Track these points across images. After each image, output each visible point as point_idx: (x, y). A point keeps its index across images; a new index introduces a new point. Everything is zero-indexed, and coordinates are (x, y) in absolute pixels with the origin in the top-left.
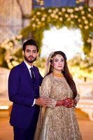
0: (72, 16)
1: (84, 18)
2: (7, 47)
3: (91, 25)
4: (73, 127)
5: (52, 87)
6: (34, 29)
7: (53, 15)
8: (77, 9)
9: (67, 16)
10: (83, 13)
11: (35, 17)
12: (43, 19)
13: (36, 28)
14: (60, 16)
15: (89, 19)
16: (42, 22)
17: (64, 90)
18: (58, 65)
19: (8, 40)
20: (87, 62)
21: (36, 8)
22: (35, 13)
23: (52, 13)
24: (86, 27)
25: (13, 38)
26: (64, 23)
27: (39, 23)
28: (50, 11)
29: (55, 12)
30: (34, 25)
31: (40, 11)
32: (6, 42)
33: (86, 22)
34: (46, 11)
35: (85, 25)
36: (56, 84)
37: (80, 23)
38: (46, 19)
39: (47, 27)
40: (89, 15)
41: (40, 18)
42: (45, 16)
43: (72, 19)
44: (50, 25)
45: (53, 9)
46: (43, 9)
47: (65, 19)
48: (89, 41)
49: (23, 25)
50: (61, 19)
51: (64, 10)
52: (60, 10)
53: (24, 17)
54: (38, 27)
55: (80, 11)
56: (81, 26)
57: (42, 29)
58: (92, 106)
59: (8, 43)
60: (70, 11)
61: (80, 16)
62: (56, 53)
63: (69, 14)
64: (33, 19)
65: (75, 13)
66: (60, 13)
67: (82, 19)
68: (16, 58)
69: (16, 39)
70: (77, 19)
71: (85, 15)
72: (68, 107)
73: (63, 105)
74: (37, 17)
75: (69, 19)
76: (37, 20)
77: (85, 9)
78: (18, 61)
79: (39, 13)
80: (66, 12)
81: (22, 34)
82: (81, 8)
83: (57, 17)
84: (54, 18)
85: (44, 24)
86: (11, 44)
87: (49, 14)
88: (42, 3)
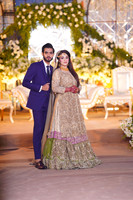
0: (61, 13)
1: (73, 15)
3: (81, 23)
6: (20, 28)
7: (40, 13)
8: (66, 6)
9: (55, 13)
10: (72, 9)
11: (20, 14)
12: (30, 16)
13: (22, 26)
14: (48, 13)
15: (78, 17)
16: (28, 20)
18: (64, 61)
20: (80, 63)
22: (21, 10)
23: (39, 9)
24: (77, 26)
26: (53, 21)
27: (25, 21)
28: (37, 7)
29: (42, 8)
30: (19, 23)
31: (25, 7)
33: (76, 20)
34: (32, 7)
35: (75, 23)
37: (70, 21)
38: (33, 16)
39: (34, 26)
40: (79, 13)
41: (26, 15)
42: (31, 13)
43: (61, 17)
44: (37, 22)
45: (40, 6)
46: (29, 5)
47: (53, 17)
48: (80, 40)
50: (49, 17)
51: (52, 6)
52: (48, 7)
54: (24, 25)
55: (69, 8)
56: (71, 24)
57: (28, 28)
60: (60, 7)
61: (69, 13)
62: (62, 52)
63: (58, 11)
64: (18, 17)
65: (63, 10)
66: (48, 10)
67: (72, 17)
70: (66, 17)
71: (75, 12)
73: (70, 91)
74: (23, 14)
75: (58, 17)
76: (23, 17)
77: (75, 6)
79: (24, 10)
80: (54, 9)
82: (70, 5)
83: (44, 14)
84: (42, 15)
85: (30, 22)
87: (36, 11)
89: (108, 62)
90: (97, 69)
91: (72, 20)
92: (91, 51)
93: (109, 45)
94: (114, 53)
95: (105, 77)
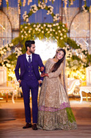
0: (51, 30)
1: (60, 31)
2: (2, 53)
3: (65, 36)
6: (22, 39)
7: (37, 29)
8: (54, 25)
9: (47, 29)
10: (59, 27)
11: (23, 30)
12: (29, 32)
13: (24, 38)
14: (42, 30)
15: (63, 32)
16: (28, 34)
19: (3, 47)
22: (24, 27)
24: (62, 38)
25: (7, 46)
27: (26, 35)
28: (35, 26)
29: (38, 27)
30: (22, 36)
31: (27, 25)
32: (1, 49)
33: (61, 35)
34: (32, 26)
35: (60, 37)
37: (57, 35)
38: (32, 32)
40: (63, 30)
42: (31, 29)
43: (51, 32)
45: (37, 25)
46: (29, 24)
47: (46, 32)
48: (64, 48)
50: (43, 32)
51: (45, 25)
52: (42, 25)
55: (57, 26)
56: (57, 37)
59: (3, 49)
60: (50, 26)
61: (57, 30)
63: (49, 28)
64: (22, 32)
65: (53, 28)
66: (42, 28)
67: (58, 33)
68: (9, 62)
69: (9, 46)
70: (55, 32)
71: (61, 29)
74: (25, 30)
75: (49, 32)
76: (25, 32)
77: (61, 25)
79: (26, 27)
80: (46, 27)
82: (57, 24)
83: (40, 30)
84: (38, 31)
85: (30, 35)
86: (5, 50)
87: (34, 28)
88: (27, 20)
89: (83, 64)
90: (75, 68)
91: (58, 35)
92: (71, 56)
93: (84, 52)
94: (88, 58)
95: (81, 74)
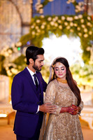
0: (72, 24)
1: (83, 26)
2: (6, 55)
3: (90, 33)
4: (78, 135)
5: (57, 94)
6: (33, 37)
7: (52, 23)
8: (76, 18)
9: (66, 24)
10: (82, 21)
11: (34, 24)
12: (43, 27)
13: (36, 36)
14: (59, 24)
15: (88, 28)
16: (42, 30)
17: (69, 96)
19: (7, 47)
20: (87, 70)
21: (35, 16)
22: (35, 21)
23: (52, 21)
24: (86, 36)
25: (13, 45)
26: (63, 31)
27: (39, 31)
28: (50, 19)
29: (54, 20)
30: (33, 33)
31: (39, 19)
32: (5, 49)
33: (86, 30)
34: (46, 19)
35: (84, 33)
36: (61, 90)
37: (80, 32)
38: (46, 27)
39: (46, 35)
40: (89, 24)
41: (40, 25)
42: (44, 23)
43: (71, 28)
44: (50, 32)
45: (52, 17)
46: (42, 17)
47: (64, 27)
48: (88, 49)
49: (22, 33)
50: (61, 27)
51: (63, 18)
52: (60, 18)
53: (23, 25)
54: (38, 34)
55: (79, 20)
56: (80, 34)
57: (41, 37)
58: (92, 115)
59: (7, 50)
60: (70, 19)
61: (79, 24)
63: (69, 22)
64: (33, 27)
65: (74, 21)
66: (60, 21)
67: (82, 28)
69: (16, 46)
70: (76, 28)
71: (85, 24)
72: (73, 114)
73: (68, 112)
74: (37, 24)
75: (68, 28)
76: (37, 28)
77: (85, 18)
78: (17, 68)
79: (38, 21)
80: (66, 20)
81: (21, 41)
82: (80, 16)
83: (56, 25)
84: (54, 26)
85: (43, 32)
86: (10, 51)
87: (48, 22)
88: (41, 11)
91: (82, 31)
